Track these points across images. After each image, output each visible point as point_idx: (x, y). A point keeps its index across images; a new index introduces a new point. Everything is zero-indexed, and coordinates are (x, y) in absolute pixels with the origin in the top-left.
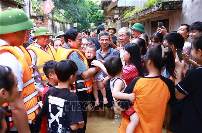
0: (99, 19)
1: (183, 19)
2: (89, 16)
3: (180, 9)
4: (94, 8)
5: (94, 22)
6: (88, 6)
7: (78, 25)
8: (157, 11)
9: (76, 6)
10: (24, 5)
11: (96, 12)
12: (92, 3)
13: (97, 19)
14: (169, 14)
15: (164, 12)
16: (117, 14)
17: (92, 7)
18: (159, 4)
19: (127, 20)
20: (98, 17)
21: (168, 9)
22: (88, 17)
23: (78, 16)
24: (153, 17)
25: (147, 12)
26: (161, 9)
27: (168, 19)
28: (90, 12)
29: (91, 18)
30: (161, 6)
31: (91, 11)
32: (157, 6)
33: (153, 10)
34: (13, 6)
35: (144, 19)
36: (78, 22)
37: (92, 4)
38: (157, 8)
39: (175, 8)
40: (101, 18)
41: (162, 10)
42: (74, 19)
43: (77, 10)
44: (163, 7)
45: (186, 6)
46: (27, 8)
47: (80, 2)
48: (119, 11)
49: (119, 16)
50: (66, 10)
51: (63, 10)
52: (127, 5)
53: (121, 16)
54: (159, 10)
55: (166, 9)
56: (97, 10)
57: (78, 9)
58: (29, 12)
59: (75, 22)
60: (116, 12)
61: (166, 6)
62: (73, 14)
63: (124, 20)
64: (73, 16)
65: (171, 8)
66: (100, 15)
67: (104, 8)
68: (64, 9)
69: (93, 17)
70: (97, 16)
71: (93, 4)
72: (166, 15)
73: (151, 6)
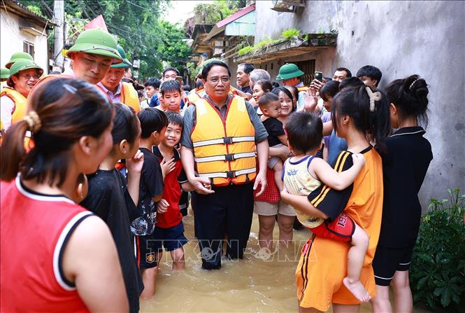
0: (180, 54)
1: (337, 61)
2: (162, 47)
3: (334, 45)
4: (173, 34)
5: (170, 61)
6: (162, 31)
7: (141, 64)
8: (300, 46)
9: (140, 29)
10: (55, 25)
11: (176, 42)
12: (169, 26)
13: (177, 55)
14: (316, 53)
15: (309, 48)
16: (219, 47)
17: (168, 32)
18: (304, 36)
19: (243, 58)
20: (179, 51)
21: (317, 44)
22: (160, 50)
23: (142, 48)
24: (289, 56)
25: (283, 48)
26: (307, 43)
27: (315, 60)
28: (165, 42)
29: (166, 53)
30: (306, 39)
31: (167, 40)
32: (299, 39)
33: (293, 45)
34: (37, 26)
35: (274, 58)
36: (142, 58)
37: (168, 28)
38: (299, 43)
39: (326, 44)
40: (183, 53)
41: (308, 46)
42: (135, 54)
43: (140, 37)
44: (309, 41)
45: (343, 42)
46: (60, 29)
47: (149, 23)
48: (222, 42)
49: (224, 51)
50: (121, 36)
51: (116, 36)
52: (242, 34)
53: (227, 52)
54: (303, 45)
55: (314, 44)
56: (177, 38)
57: (144, 35)
58: (63, 38)
59: (136, 58)
60: (218, 43)
61: (315, 40)
62: (133, 44)
63: (236, 58)
64: (133, 48)
65: (320, 44)
66: (182, 47)
67: (197, 37)
68: (117, 34)
69: (170, 51)
70: (177, 48)
71: (170, 28)
72: (310, 54)
73: (289, 38)
